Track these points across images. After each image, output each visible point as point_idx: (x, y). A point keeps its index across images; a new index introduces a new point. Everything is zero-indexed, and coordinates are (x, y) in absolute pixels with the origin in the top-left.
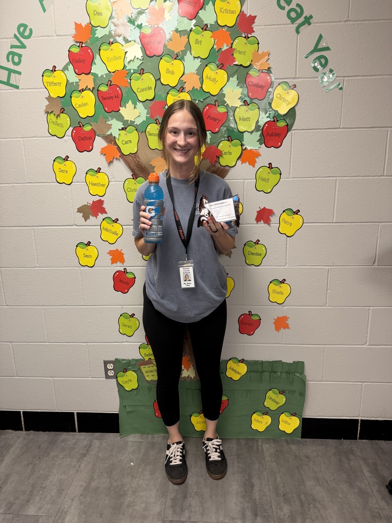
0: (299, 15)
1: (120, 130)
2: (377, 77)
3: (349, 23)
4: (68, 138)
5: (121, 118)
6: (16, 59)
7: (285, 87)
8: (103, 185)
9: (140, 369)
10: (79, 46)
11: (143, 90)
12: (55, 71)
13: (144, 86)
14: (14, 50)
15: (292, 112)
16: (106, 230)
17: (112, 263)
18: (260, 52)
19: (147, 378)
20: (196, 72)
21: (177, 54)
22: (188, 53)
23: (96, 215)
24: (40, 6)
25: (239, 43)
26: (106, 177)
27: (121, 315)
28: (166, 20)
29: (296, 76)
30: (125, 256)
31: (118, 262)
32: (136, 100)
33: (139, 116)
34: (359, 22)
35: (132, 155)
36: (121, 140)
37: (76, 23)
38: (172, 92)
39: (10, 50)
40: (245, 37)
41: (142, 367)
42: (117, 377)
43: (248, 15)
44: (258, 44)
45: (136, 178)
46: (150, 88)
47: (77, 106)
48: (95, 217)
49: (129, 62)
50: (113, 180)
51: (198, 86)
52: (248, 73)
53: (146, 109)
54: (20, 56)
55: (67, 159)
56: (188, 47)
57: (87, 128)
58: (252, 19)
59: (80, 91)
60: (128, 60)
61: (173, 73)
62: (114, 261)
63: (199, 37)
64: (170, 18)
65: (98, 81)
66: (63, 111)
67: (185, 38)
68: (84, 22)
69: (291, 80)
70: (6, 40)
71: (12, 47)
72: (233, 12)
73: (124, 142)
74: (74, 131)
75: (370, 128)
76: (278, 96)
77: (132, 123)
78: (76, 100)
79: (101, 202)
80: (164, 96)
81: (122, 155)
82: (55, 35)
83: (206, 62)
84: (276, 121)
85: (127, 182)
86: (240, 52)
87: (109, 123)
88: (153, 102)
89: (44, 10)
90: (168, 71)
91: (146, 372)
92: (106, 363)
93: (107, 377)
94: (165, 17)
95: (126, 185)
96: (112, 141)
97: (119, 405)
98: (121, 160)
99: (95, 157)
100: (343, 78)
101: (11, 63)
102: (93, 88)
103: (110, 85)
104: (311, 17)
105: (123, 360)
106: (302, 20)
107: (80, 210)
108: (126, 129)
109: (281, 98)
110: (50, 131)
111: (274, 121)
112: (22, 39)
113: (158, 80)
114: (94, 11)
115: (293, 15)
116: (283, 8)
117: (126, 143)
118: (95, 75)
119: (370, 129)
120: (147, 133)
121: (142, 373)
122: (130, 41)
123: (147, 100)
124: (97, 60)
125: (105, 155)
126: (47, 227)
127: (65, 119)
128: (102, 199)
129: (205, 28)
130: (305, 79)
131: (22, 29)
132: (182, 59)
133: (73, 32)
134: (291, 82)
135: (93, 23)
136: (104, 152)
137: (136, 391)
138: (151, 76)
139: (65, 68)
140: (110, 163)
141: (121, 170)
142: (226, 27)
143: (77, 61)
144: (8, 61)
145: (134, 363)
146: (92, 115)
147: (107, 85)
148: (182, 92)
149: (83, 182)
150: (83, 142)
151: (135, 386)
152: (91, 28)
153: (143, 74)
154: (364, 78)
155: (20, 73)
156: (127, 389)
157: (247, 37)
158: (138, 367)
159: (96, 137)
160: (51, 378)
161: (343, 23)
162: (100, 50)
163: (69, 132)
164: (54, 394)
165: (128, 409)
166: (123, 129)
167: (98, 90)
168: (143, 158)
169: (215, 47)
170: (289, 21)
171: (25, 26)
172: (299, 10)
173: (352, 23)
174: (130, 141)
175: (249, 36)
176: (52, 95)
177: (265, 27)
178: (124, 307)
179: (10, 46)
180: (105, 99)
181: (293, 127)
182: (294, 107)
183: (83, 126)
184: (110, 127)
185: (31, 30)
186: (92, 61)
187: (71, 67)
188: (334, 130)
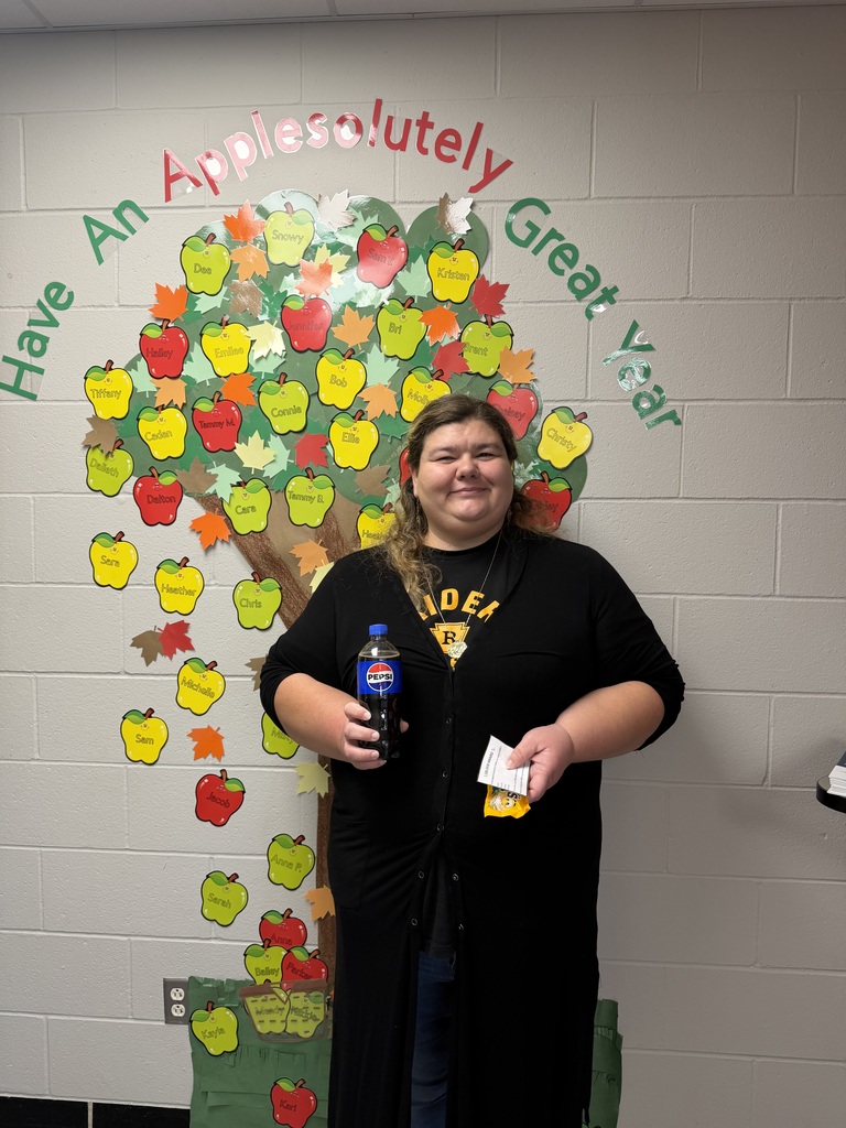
0: (592, 287)
1: (233, 486)
2: (749, 403)
3: (689, 302)
4: (127, 497)
5: (236, 464)
6: (37, 345)
7: (565, 416)
8: (191, 593)
9: (243, 1004)
10: (161, 327)
11: (283, 413)
12: (111, 369)
13: (285, 406)
14: (35, 329)
15: (579, 464)
16: (190, 685)
17: (196, 758)
18: (515, 350)
19: (259, 1027)
20: (388, 384)
21: (352, 349)
22: (375, 347)
23: (170, 653)
24: (94, 254)
25: (475, 333)
26: (199, 576)
27: (208, 877)
28: (335, 286)
29: (586, 395)
30: (225, 742)
31: (210, 756)
32: (267, 432)
33: (274, 461)
34: (709, 302)
35: (255, 535)
36: (234, 505)
37: (158, 287)
38: (341, 419)
39: (27, 328)
40: (486, 323)
41: (249, 1000)
42: (191, 1022)
43: (493, 282)
44: (512, 335)
45: (261, 581)
46: (297, 410)
47: (150, 437)
48: (167, 658)
49: (258, 360)
50: (213, 583)
51: (392, 410)
52: (491, 390)
53: (287, 449)
54: (44, 340)
55: (119, 537)
56: (375, 337)
57: (167, 480)
58: (501, 290)
59: (157, 409)
60: (256, 357)
61: (343, 383)
62: (200, 753)
63: (396, 319)
64: (342, 283)
65: (194, 391)
66: (119, 445)
67: (368, 321)
68: (175, 283)
69: (576, 404)
70: (21, 310)
71: (31, 323)
72: (463, 277)
73: (240, 510)
74: (140, 485)
75: (741, 499)
76: (552, 433)
77: (259, 474)
78: (147, 427)
79: (183, 627)
80: (324, 425)
81: (235, 535)
82: (116, 304)
83: (409, 366)
84: (547, 480)
85: (241, 588)
86: (476, 351)
87: (213, 471)
88: (302, 436)
89: (100, 261)
90: (334, 380)
91: (258, 1013)
92: (168, 985)
93: (169, 1019)
94: (332, 280)
95: (238, 592)
96: (217, 506)
97: (191, 1090)
98: (232, 543)
99: (179, 537)
100: (681, 404)
101: (25, 352)
102: (184, 404)
103: (218, 401)
104: (615, 289)
105: (207, 981)
106: (597, 293)
107: (137, 642)
108: (246, 484)
109: (556, 437)
110: (91, 482)
111: (543, 480)
112: (51, 310)
113: (314, 394)
114: (196, 264)
115: (580, 284)
116: (560, 272)
117: (245, 511)
118: (188, 379)
119: (741, 502)
120: (288, 495)
121: (248, 1014)
122: (262, 322)
123: (290, 431)
124: (196, 353)
125: (199, 533)
126: (66, 676)
127: (123, 461)
128: (187, 620)
129: (409, 303)
130: (604, 404)
131: (53, 293)
132: (362, 359)
133: (153, 301)
134: (577, 409)
135: (191, 286)
136: (197, 527)
137: (232, 1058)
138: (301, 388)
139: (132, 365)
140: (209, 548)
141: (230, 564)
142: (449, 303)
143: (155, 354)
144: (21, 348)
145: (232, 989)
146: (179, 455)
147: (212, 400)
148: (360, 419)
149: (151, 585)
150: (156, 505)
151: (232, 1046)
152: (188, 295)
153: (285, 382)
154: (725, 403)
155: (41, 371)
156: (212, 1051)
157: (490, 323)
158: (240, 999)
159: (184, 497)
160: (42, 1017)
161: (678, 302)
162: (201, 335)
163: (129, 486)
164: (46, 1054)
165: (212, 1101)
166: (239, 484)
167: (193, 409)
168: (277, 543)
169: (427, 338)
170: (573, 297)
171: (60, 287)
172: (591, 277)
173: (695, 302)
174: (253, 508)
175: (495, 320)
176: (100, 415)
177: (527, 305)
178: (215, 857)
179: (27, 322)
180: (205, 426)
181: (583, 492)
182: (583, 455)
183: (159, 475)
184: (213, 479)
185: (71, 295)
186: (185, 354)
187: (142, 364)
188: (667, 501)
